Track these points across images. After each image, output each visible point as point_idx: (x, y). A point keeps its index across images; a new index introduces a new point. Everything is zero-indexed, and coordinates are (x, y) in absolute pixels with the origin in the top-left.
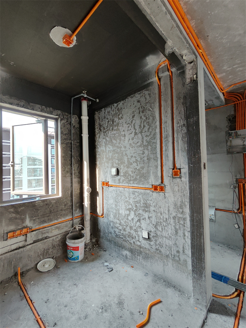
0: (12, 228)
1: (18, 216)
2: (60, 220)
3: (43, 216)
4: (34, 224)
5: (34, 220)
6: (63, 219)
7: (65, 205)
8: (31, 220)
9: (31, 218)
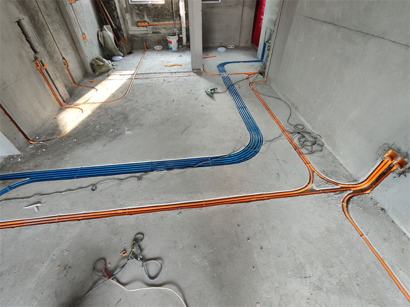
0: (139, 20)
1: (140, 13)
2: (165, 23)
3: (154, 16)
4: (150, 20)
5: (149, 18)
6: (168, 23)
7: (168, 11)
8: (147, 17)
9: (147, 15)
